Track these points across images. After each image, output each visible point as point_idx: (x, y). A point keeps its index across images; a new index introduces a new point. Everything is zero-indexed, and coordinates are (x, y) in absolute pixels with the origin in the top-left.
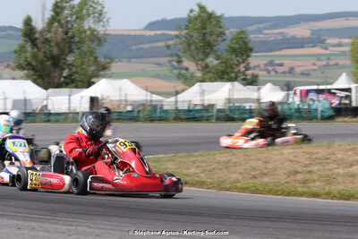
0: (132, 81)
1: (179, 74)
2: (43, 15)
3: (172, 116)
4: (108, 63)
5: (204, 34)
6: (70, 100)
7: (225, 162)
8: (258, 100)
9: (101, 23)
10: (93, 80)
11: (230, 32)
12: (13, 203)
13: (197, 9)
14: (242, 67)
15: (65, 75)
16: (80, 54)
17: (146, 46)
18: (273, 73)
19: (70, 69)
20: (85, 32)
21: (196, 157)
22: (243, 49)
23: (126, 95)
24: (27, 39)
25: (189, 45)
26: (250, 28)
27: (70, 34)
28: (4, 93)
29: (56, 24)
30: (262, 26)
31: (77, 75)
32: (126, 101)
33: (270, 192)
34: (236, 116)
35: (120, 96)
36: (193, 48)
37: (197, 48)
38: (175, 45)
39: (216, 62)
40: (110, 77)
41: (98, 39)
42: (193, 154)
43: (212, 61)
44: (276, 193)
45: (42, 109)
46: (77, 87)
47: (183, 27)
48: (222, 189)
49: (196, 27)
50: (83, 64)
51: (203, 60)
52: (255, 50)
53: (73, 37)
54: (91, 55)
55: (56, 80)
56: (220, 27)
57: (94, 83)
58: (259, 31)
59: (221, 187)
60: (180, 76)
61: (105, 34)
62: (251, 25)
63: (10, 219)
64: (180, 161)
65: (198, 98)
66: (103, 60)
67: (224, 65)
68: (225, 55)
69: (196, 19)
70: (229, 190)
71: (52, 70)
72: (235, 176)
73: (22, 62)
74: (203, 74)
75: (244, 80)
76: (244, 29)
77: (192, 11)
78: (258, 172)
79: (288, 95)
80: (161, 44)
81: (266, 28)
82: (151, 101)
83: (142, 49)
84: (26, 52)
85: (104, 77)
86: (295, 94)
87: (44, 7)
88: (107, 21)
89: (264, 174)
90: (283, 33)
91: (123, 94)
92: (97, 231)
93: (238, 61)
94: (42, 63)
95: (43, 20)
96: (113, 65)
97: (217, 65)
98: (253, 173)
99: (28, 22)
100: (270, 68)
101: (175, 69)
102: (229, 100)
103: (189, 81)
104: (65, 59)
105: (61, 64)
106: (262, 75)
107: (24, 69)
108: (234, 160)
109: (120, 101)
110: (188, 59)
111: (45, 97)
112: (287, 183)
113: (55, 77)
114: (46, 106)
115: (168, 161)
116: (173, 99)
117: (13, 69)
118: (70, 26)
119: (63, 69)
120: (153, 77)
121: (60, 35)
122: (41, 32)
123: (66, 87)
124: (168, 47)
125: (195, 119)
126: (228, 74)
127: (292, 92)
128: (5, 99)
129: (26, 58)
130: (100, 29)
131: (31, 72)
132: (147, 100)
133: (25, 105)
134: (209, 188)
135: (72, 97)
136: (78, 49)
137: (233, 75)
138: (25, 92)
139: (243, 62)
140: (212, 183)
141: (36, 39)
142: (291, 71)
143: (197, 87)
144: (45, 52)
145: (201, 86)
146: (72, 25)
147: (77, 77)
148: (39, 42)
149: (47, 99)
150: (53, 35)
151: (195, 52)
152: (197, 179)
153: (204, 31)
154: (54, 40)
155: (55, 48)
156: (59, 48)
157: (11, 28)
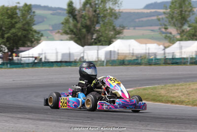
0: (137, 41)
1: (166, 36)
3: (163, 62)
4: (122, 30)
6: (98, 53)
9: (117, 5)
15: (94, 37)
16: (104, 24)
17: (145, 19)
19: (98, 34)
20: (107, 10)
21: (178, 86)
23: (133, 50)
24: (70, 15)
25: (172, 18)
27: (98, 12)
28: (56, 49)
29: (88, 6)
32: (133, 53)
35: (130, 50)
36: (174, 20)
37: (176, 20)
38: (163, 19)
39: (188, 29)
40: (123, 38)
41: (115, 15)
42: (176, 84)
43: (186, 27)
45: (80, 58)
46: (102, 45)
47: (168, 7)
49: (176, 7)
50: (106, 30)
51: (181, 27)
54: (111, 25)
55: (89, 41)
57: (113, 42)
59: (194, 104)
60: (166, 38)
61: (119, 12)
64: (169, 89)
65: (178, 51)
66: (118, 28)
67: (193, 30)
69: (176, 1)
71: (86, 34)
73: (67, 29)
74: (181, 36)
80: (155, 18)
82: (149, 53)
83: (142, 21)
84: (69, 23)
85: (118, 39)
88: (121, 4)
91: (131, 49)
94: (80, 30)
95: (80, 3)
96: (125, 31)
97: (189, 31)
101: (163, 33)
103: (172, 40)
104: (94, 27)
105: (92, 30)
107: (68, 34)
109: (130, 53)
111: (82, 52)
113: (88, 39)
114: (83, 57)
115: (162, 89)
117: (62, 34)
118: (97, 7)
119: (93, 34)
120: (150, 39)
121: (91, 14)
122: (79, 11)
123: (95, 45)
124: (159, 20)
125: (177, 63)
126: (196, 36)
128: (57, 53)
129: (69, 27)
130: (116, 8)
131: (73, 36)
132: (146, 53)
133: (70, 56)
134: (187, 105)
135: (99, 51)
136: (103, 21)
138: (69, 49)
140: (189, 102)
141: (76, 15)
143: (177, 44)
144: (82, 23)
145: (180, 43)
146: (99, 6)
147: (102, 38)
148: (78, 17)
149: (84, 52)
150: (87, 13)
151: (176, 22)
152: (179, 99)
153: (181, 9)
154: (87, 15)
155: (88, 20)
156: (90, 20)
157: (59, 8)
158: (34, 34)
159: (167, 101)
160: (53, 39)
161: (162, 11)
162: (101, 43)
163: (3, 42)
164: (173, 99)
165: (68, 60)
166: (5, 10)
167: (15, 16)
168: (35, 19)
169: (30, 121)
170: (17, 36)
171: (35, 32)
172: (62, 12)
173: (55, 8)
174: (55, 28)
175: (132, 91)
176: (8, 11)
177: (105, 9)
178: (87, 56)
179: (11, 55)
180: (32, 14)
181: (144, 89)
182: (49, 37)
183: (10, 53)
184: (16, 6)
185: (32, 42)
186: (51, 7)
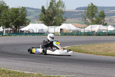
0: (72, 24)
2: (47, 5)
3: (84, 34)
7: (98, 47)
8: (107, 30)
10: (61, 24)
11: (99, 11)
12: (39, 58)
13: (91, 4)
14: (103, 21)
16: (58, 16)
18: (111, 22)
19: (55, 21)
20: (59, 10)
21: (90, 45)
22: (103, 16)
24: (43, 12)
25: (88, 14)
26: (105, 10)
28: (36, 27)
29: (51, 8)
30: (108, 9)
33: (111, 55)
34: (101, 34)
38: (84, 14)
39: (95, 19)
40: (66, 23)
41: (63, 13)
43: (94, 19)
44: (112, 56)
46: (57, 26)
47: (86, 9)
48: (97, 55)
50: (58, 19)
51: (92, 18)
52: (106, 16)
53: (56, 12)
54: (61, 17)
58: (107, 11)
59: (97, 54)
60: (85, 23)
61: (64, 11)
62: (105, 9)
63: (38, 63)
64: (86, 47)
65: (91, 29)
66: (64, 18)
67: (98, 20)
69: (90, 7)
70: (99, 55)
71: (50, 21)
73: (41, 19)
74: (92, 22)
75: (103, 24)
77: (89, 5)
80: (81, 14)
81: (109, 10)
82: (77, 30)
83: (75, 15)
84: (43, 16)
85: (64, 23)
87: (47, 3)
88: (65, 8)
89: (109, 51)
90: (114, 11)
91: (70, 28)
92: (63, 66)
93: (101, 19)
94: (47, 19)
95: (47, 7)
96: (67, 20)
98: (106, 50)
99: (43, 7)
100: (110, 21)
101: (84, 21)
102: (99, 30)
103: (88, 24)
105: (52, 19)
106: (108, 23)
107: (42, 21)
108: (101, 47)
109: (69, 30)
110: (88, 18)
113: (50, 23)
114: (48, 31)
115: (82, 47)
116: (83, 29)
117: (38, 21)
119: (53, 21)
120: (78, 23)
121: (52, 11)
122: (47, 10)
123: (54, 26)
124: (82, 15)
125: (90, 35)
126: (99, 22)
128: (37, 29)
130: (63, 9)
131: (44, 22)
135: (55, 29)
137: (100, 23)
138: (42, 27)
139: (103, 19)
140: (94, 53)
141: (45, 12)
143: (90, 26)
144: (48, 16)
146: (55, 9)
147: (57, 23)
149: (48, 29)
151: (90, 16)
154: (50, 12)
156: (52, 15)
157: (38, 9)
158: (26, 20)
159: (85, 53)
160: (35, 23)
161: (83, 11)
163: (13, 24)
164: (87, 52)
165: (41, 32)
166: (14, 10)
167: (18, 12)
168: (27, 13)
169: (23, 61)
170: (19, 21)
171: (27, 19)
172: (39, 11)
174: (36, 18)
175: (69, 47)
176: (15, 10)
178: (50, 31)
179: (16, 30)
180: (25, 11)
181: (75, 47)
182: (33, 22)
183: (15, 29)
184: (19, 8)
185: (26, 24)
186: (34, 9)
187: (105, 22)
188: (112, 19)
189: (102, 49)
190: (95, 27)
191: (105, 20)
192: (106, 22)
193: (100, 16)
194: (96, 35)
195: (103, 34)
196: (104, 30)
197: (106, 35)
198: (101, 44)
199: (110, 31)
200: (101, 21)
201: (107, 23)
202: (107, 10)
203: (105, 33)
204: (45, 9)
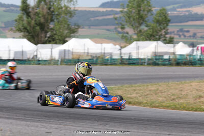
1: (123, 36)
3: (120, 62)
4: (77, 29)
5: (139, 11)
6: (52, 52)
8: (174, 53)
9: (72, 2)
10: (67, 39)
11: (156, 9)
14: (163, 32)
15: (48, 35)
16: (58, 22)
17: (100, 18)
18: (182, 37)
19: (52, 32)
20: (62, 8)
21: (135, 87)
22: (164, 20)
23: (88, 49)
24: (24, 12)
25: (129, 17)
27: (52, 9)
28: (9, 47)
29: (43, 3)
30: (176, 6)
31: (56, 36)
32: (88, 53)
33: (184, 109)
34: (160, 63)
35: (84, 50)
36: (132, 19)
37: (134, 19)
38: (120, 17)
39: (146, 29)
40: (78, 37)
41: (70, 13)
42: (133, 85)
43: (144, 28)
44: (188, 109)
45: (33, 57)
46: (56, 43)
47: (126, 6)
48: (153, 107)
49: (134, 6)
50: (60, 28)
51: (138, 27)
52: (171, 21)
53: (53, 12)
54: (65, 24)
55: (43, 39)
56: (150, 6)
57: (67, 41)
58: (174, 9)
59: (152, 105)
62: (169, 5)
64: (126, 90)
65: (135, 51)
66: (73, 26)
68: (153, 24)
71: (40, 32)
72: (161, 99)
73: (20, 27)
74: (138, 36)
76: (164, 8)
78: (176, 97)
79: (193, 50)
81: (178, 8)
82: (104, 53)
84: (23, 21)
85: (73, 37)
86: (198, 49)
88: (76, 1)
89: (180, 98)
90: (189, 11)
93: (161, 28)
94: (33, 28)
96: (80, 30)
97: (147, 31)
98: (173, 97)
99: (24, 1)
100: (181, 33)
101: (119, 33)
102: (155, 53)
103: (128, 40)
104: (48, 25)
105: (46, 28)
106: (176, 37)
107: (21, 31)
108: (161, 89)
109: (84, 53)
110: (128, 26)
111: (35, 50)
112: (195, 103)
113: (41, 37)
114: (36, 56)
115: (118, 89)
118: (52, 4)
119: (48, 32)
120: (105, 38)
121: (45, 11)
122: (33, 8)
123: (49, 44)
124: (116, 19)
125: (133, 64)
126: (154, 36)
127: (195, 48)
128: (10, 51)
129: (23, 24)
130: (72, 6)
131: (27, 34)
132: (101, 53)
133: (23, 55)
134: (145, 106)
135: (53, 50)
136: (57, 19)
137: (157, 37)
138: (22, 46)
139: (164, 29)
140: (147, 103)
141: (30, 12)
142: (194, 36)
143: (134, 44)
144: (35, 21)
145: (137, 43)
146: (53, 4)
147: (56, 37)
148: (32, 14)
149: (37, 51)
150: (41, 10)
151: (133, 22)
152: (137, 100)
153: (139, 8)
154: (42, 13)
155: (42, 18)
156: (44, 18)
157: (12, 5)
160: (5, 37)
161: (118, 10)
162: (55, 42)
165: (21, 59)
172: (15, 9)
173: (8, 5)
177: (59, 6)
178: (41, 55)
182: (1, 35)
186: (4, 4)
187: (168, 36)
188: (186, 29)
189: (164, 95)
190: (145, 47)
191: (169, 31)
192: (172, 36)
193: (158, 22)
194: (149, 64)
195: (164, 63)
196: (166, 53)
197: (171, 65)
198: (160, 84)
199: (181, 55)
200: (159, 34)
201: (173, 38)
202: (174, 7)
203: (169, 60)
204: (29, 5)
